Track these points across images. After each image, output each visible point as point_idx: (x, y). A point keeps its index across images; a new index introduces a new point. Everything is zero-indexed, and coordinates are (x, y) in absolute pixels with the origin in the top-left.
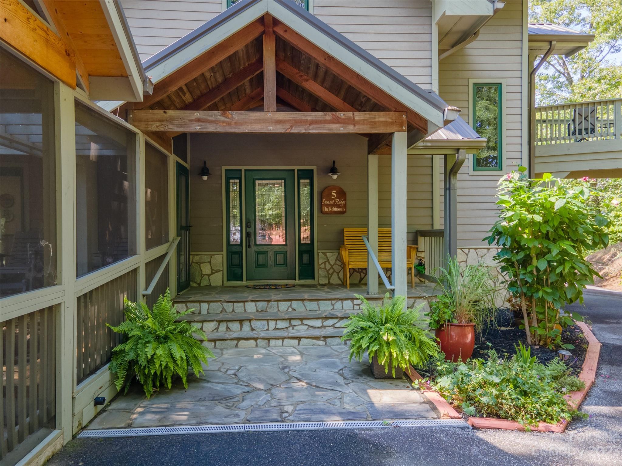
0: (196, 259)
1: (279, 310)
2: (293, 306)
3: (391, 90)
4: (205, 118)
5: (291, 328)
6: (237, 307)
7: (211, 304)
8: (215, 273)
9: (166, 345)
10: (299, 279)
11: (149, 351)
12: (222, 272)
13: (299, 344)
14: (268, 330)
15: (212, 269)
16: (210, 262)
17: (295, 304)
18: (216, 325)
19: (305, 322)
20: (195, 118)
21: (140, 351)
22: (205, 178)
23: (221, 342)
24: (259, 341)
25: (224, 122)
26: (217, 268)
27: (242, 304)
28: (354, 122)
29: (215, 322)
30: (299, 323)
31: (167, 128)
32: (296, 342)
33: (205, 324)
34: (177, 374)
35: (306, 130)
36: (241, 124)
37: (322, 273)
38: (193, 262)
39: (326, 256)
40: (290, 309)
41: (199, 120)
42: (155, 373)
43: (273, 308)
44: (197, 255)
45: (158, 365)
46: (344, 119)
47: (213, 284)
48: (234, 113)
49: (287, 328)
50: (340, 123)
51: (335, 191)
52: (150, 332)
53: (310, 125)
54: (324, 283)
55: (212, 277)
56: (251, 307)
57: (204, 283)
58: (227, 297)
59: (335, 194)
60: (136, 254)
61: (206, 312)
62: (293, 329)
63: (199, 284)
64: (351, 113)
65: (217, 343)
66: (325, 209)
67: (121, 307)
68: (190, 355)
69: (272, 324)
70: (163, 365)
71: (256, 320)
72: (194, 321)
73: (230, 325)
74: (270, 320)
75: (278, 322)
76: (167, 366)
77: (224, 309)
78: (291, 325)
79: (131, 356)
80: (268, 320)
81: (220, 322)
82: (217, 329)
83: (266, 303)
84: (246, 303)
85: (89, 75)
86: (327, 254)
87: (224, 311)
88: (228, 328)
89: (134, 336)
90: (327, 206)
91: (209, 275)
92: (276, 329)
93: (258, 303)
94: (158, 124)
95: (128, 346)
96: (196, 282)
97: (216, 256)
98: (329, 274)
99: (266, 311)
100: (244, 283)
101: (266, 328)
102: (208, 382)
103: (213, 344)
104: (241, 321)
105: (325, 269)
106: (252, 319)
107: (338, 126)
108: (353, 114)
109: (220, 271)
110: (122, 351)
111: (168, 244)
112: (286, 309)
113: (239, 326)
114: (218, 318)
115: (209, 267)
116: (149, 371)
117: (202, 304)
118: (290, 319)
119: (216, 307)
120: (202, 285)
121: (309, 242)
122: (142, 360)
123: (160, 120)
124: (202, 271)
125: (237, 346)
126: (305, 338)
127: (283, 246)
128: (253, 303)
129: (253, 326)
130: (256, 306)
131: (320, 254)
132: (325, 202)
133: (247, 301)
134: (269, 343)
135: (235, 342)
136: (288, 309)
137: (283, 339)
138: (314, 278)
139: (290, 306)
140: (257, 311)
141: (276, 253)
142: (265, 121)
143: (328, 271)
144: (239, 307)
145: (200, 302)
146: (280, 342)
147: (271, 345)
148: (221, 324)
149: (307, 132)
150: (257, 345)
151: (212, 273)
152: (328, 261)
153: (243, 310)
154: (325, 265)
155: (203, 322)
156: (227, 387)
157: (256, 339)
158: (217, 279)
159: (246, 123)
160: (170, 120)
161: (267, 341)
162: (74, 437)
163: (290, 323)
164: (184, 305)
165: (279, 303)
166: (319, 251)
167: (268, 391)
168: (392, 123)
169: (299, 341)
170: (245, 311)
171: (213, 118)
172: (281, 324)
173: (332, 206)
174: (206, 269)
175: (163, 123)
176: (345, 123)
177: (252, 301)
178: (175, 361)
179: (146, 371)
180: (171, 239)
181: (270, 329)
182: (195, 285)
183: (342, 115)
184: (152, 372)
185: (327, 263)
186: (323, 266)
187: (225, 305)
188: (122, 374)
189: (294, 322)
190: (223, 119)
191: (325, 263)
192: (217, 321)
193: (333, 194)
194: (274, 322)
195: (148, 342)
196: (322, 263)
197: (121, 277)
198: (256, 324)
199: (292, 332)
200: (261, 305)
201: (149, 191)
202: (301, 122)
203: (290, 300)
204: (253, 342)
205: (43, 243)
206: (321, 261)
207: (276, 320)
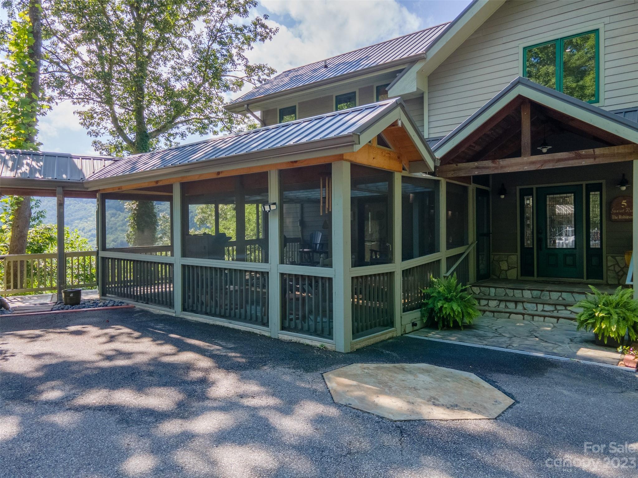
0: (496, 258)
1: (550, 298)
2: (563, 296)
3: (618, 132)
4: (481, 166)
5: (556, 311)
6: (517, 293)
7: (497, 289)
8: (511, 269)
9: (450, 303)
10: (587, 278)
11: (439, 305)
12: (516, 269)
13: (557, 322)
14: (537, 310)
15: (508, 266)
16: (507, 261)
17: (564, 295)
18: (497, 303)
19: (569, 308)
20: (475, 166)
21: (436, 305)
22: (503, 197)
23: (498, 313)
24: (525, 316)
25: (493, 167)
26: (513, 266)
27: (520, 291)
28: (595, 157)
29: (497, 301)
30: (564, 308)
31: (458, 174)
32: (555, 320)
33: (490, 301)
34: (456, 320)
35: (553, 166)
36: (505, 167)
37: (611, 274)
38: (493, 259)
39: (615, 259)
40: (560, 299)
41: (477, 168)
42: (443, 316)
43: (546, 296)
44: (497, 255)
45: (444, 313)
46: (585, 155)
47: (509, 278)
48: (500, 160)
49: (553, 311)
50: (582, 158)
51: (625, 201)
52: (442, 295)
53: (556, 162)
54: (613, 283)
55: (509, 273)
56: (527, 294)
57: (503, 276)
58: (510, 286)
59: (625, 204)
60: (439, 252)
61: (494, 295)
62: (558, 312)
63: (499, 277)
64: (592, 150)
65: (495, 314)
66: (614, 217)
67: (429, 281)
68: (464, 311)
69: (540, 307)
70: (448, 313)
71: (527, 302)
72: (483, 299)
73: (508, 304)
74: (539, 303)
75: (545, 306)
76: (449, 314)
77: (506, 293)
78: (556, 309)
79: (431, 306)
80: (537, 304)
81: (501, 301)
82: (499, 306)
83: (539, 292)
84: (523, 291)
85: (410, 162)
86: (617, 258)
87: (506, 295)
88: (506, 306)
89: (433, 296)
90: (617, 214)
91: (506, 271)
92: (543, 311)
93: (533, 292)
94: (452, 172)
95: (430, 301)
96: (496, 276)
97: (512, 256)
98: (619, 276)
99: (540, 298)
100: (535, 278)
101: (535, 309)
102: (476, 329)
103: (493, 314)
104: (516, 302)
105: (615, 271)
106: (524, 302)
107: (580, 161)
108: (594, 151)
109: (515, 267)
110: (427, 304)
111: (467, 246)
112: (557, 298)
113: (514, 306)
114: (500, 298)
115: (506, 264)
116: (440, 315)
117: (491, 289)
118: (555, 305)
119: (501, 292)
120: (500, 277)
121: (599, 247)
122: (436, 309)
123: (454, 170)
124: (500, 267)
125: (509, 317)
126: (563, 318)
127: (571, 250)
128: (529, 292)
129: (525, 306)
130: (531, 293)
131: (609, 258)
132: (613, 211)
133: (524, 290)
134: (533, 318)
135: (508, 315)
136: (559, 298)
137: (545, 317)
138: (602, 279)
139: (561, 296)
140: (532, 297)
141: (566, 255)
142: (523, 164)
143: (617, 273)
144: (518, 293)
145: (489, 287)
146: (542, 319)
147: (534, 320)
148: (502, 303)
149: (554, 167)
150: (524, 319)
151: (509, 269)
152: (618, 264)
153: (521, 296)
154: (614, 268)
155: (488, 300)
156: (486, 333)
157: (523, 314)
158: (513, 274)
159: (509, 166)
160: (460, 169)
161: (531, 317)
162: (402, 335)
163: (555, 308)
164: (478, 288)
165: (551, 293)
166: (607, 255)
167: (510, 338)
168: (631, 154)
169: (558, 320)
170: (523, 296)
171: (487, 165)
172: (547, 308)
173: (622, 214)
174: (504, 266)
175: (456, 172)
176: (586, 158)
177: (528, 290)
178: (454, 312)
179: (439, 315)
180: (470, 242)
181: (538, 310)
182: (495, 277)
183: (583, 152)
184: (441, 316)
185: (616, 266)
186: (612, 268)
187: (507, 290)
188: (427, 315)
189: (559, 308)
190: (493, 165)
191: (614, 265)
192: (499, 300)
193: (622, 203)
194: (542, 306)
195: (440, 300)
196: (611, 266)
197: (428, 263)
198: (527, 305)
199: (555, 314)
200: (535, 293)
201: (450, 212)
202: (549, 161)
203: (561, 292)
204: (521, 316)
205: (388, 244)
206: (609, 264)
207: (544, 304)
